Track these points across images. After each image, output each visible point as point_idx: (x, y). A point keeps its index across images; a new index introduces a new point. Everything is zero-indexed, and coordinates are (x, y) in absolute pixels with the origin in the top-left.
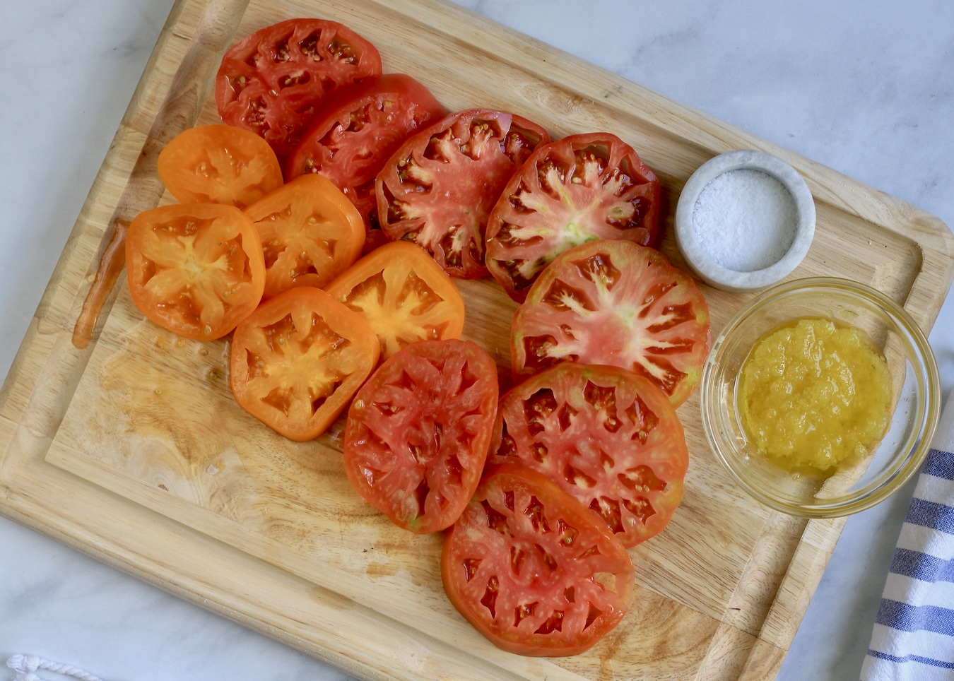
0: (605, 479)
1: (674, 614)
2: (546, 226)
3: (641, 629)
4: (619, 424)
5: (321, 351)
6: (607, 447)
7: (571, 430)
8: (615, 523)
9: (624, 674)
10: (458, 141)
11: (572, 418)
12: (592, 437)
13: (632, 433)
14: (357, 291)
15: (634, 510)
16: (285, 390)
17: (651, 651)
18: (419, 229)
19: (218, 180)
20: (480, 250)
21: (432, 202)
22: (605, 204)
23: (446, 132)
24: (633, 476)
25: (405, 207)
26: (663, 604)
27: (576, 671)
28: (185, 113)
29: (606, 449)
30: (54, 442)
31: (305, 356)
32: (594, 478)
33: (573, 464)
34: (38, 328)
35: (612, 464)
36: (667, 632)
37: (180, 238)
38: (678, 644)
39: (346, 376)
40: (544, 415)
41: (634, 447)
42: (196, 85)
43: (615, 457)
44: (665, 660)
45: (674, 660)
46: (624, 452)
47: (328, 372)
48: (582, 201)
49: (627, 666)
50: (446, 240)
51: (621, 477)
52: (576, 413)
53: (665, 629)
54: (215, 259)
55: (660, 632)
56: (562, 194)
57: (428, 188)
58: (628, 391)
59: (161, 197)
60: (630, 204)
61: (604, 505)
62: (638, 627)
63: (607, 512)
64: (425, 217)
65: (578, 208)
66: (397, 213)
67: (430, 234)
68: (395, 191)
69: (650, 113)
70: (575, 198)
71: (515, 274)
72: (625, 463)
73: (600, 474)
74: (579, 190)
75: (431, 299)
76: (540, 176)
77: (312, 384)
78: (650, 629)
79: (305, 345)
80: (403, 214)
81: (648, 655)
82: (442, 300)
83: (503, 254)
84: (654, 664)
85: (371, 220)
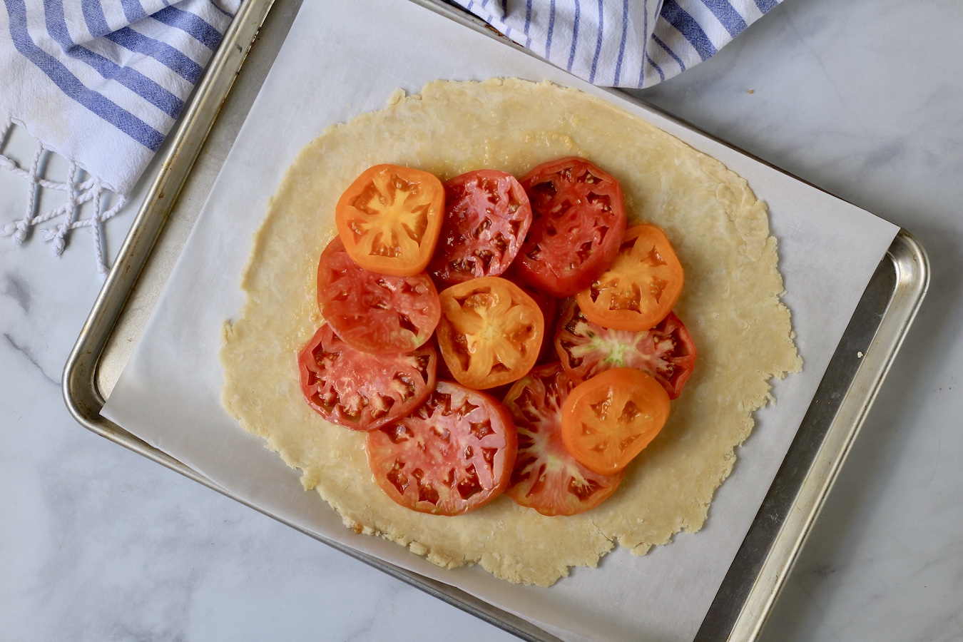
0: (424, 433)
4: (414, 474)
6: (423, 457)
7: (448, 469)
11: (447, 478)
12: (433, 465)
13: (405, 468)
25: (415, 365)
32: (431, 434)
33: (446, 444)
35: (419, 445)
40: (466, 480)
41: (403, 457)
43: (416, 450)
46: (410, 453)
51: (412, 435)
52: (444, 482)
57: (396, 377)
58: (410, 497)
66: (422, 362)
68: (419, 377)
72: (410, 445)
73: (427, 437)
80: (418, 361)
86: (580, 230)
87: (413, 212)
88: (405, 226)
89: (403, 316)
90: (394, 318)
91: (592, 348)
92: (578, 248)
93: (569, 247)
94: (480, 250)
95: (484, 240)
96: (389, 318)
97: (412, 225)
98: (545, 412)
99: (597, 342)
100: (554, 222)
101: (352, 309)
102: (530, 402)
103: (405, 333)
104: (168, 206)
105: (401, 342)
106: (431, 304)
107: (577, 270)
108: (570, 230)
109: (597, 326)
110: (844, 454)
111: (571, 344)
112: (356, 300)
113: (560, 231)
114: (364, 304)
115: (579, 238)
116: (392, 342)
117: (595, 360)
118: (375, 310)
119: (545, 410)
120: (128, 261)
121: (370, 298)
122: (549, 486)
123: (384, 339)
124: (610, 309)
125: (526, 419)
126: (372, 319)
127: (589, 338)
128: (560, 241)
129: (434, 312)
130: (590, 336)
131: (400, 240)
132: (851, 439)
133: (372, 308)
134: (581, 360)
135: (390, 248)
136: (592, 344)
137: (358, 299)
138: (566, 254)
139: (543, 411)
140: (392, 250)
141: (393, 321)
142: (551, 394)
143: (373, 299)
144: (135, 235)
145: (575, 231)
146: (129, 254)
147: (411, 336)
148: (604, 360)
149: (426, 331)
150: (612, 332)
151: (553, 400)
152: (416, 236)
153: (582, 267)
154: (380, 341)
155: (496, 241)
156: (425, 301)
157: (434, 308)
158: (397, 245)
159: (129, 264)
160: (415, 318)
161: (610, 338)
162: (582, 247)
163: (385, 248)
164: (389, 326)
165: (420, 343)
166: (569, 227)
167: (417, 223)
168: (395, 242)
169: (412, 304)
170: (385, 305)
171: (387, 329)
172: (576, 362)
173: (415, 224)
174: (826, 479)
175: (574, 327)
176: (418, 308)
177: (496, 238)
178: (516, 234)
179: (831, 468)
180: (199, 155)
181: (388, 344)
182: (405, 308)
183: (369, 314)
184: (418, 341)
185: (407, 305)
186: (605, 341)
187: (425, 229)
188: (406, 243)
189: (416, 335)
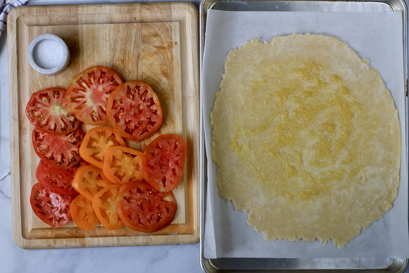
0: (137, 103)
1: (145, 36)
2: (58, 119)
3: (153, 43)
5: (119, 162)
6: (128, 108)
7: (130, 119)
8: (146, 93)
9: (167, 42)
10: (46, 153)
11: (127, 121)
12: (128, 113)
14: (99, 160)
15: (139, 90)
16: (134, 167)
17: (157, 38)
18: (75, 152)
19: (87, 212)
20: (73, 133)
21: (66, 152)
22: (45, 106)
23: (45, 157)
24: (131, 97)
25: (70, 158)
26: (144, 41)
27: (172, 55)
28: (74, 231)
29: (129, 107)
30: (179, 223)
31: (122, 165)
32: (138, 105)
33: (138, 113)
34: (151, 242)
35: (131, 104)
36: (150, 36)
37: (108, 215)
38: (152, 32)
39: (123, 152)
40: (131, 128)
42: (66, 232)
43: (129, 104)
44: (158, 33)
45: (157, 31)
47: (124, 157)
48: (47, 112)
49: (164, 42)
50: (74, 143)
51: (133, 99)
52: (125, 121)
53: (150, 37)
54: (108, 202)
55: (151, 38)
56: (47, 118)
57: (62, 155)
59: (100, 227)
60: (42, 99)
61: (143, 99)
62: (153, 44)
63: (144, 97)
64: (71, 152)
65: (49, 112)
66: (73, 160)
67: (75, 149)
68: (67, 163)
69: (15, 106)
70: (47, 114)
71: (75, 121)
73: (136, 105)
74: (44, 114)
75: (92, 140)
76: (45, 126)
77: (129, 160)
78: (152, 41)
79: (120, 167)
80: (72, 158)
81: (159, 38)
82: (90, 137)
83: (70, 127)
84: (161, 35)
85: (78, 165)
89: (165, 177)
96: (161, 174)
98: (96, 83)
101: (153, 162)
102: (93, 77)
103: (161, 183)
105: (157, 185)
114: (158, 163)
118: (159, 168)
119: (97, 82)
122: (84, 109)
123: (153, 179)
125: (88, 82)
126: (156, 170)
137: (158, 160)
139: (96, 82)
141: (161, 177)
142: (102, 79)
143: (162, 164)
149: (167, 189)
151: (101, 80)
156: (175, 180)
160: (168, 182)
169: (171, 177)
170: (163, 169)
181: (153, 182)
184: (163, 190)
185: (169, 175)
189: (164, 187)
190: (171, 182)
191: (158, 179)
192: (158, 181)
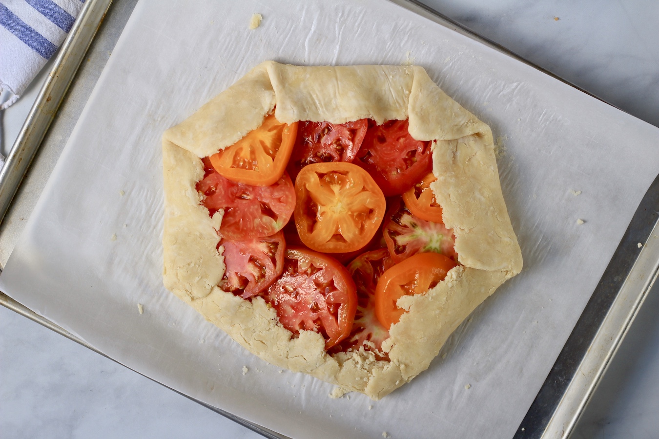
86: (406, 140)
87: (270, 130)
88: (262, 143)
89: (264, 204)
90: (256, 207)
91: (415, 237)
92: (404, 155)
93: (396, 154)
94: (321, 152)
95: (325, 144)
96: (252, 207)
97: (268, 143)
99: (419, 232)
100: (384, 131)
101: (220, 202)
103: (266, 219)
104: (55, 106)
105: (263, 227)
106: (287, 193)
107: (403, 175)
108: (398, 139)
109: (419, 219)
110: (624, 332)
111: (397, 233)
112: (223, 193)
113: (389, 140)
114: (230, 196)
115: (405, 147)
116: (256, 229)
117: (416, 247)
118: (240, 201)
120: (20, 155)
121: (234, 190)
123: (249, 226)
124: (431, 206)
126: (237, 209)
127: (412, 229)
128: (389, 148)
129: (290, 200)
130: (413, 226)
131: (257, 155)
132: (630, 319)
133: (237, 199)
134: (404, 247)
135: (249, 162)
136: (415, 233)
137: (225, 192)
138: (394, 160)
140: (250, 164)
141: (256, 209)
143: (238, 189)
144: (26, 133)
145: (402, 140)
146: (21, 150)
147: (271, 222)
148: (424, 247)
149: (284, 217)
150: (432, 225)
152: (271, 152)
153: (407, 172)
154: (245, 229)
155: (335, 146)
156: (283, 191)
157: (290, 197)
158: (254, 159)
159: (20, 157)
160: (274, 206)
161: (430, 229)
162: (407, 154)
163: (244, 162)
164: (252, 214)
165: (279, 227)
166: (398, 137)
167: (272, 141)
168: (253, 157)
169: (272, 194)
170: (248, 195)
171: (251, 217)
172: (401, 248)
173: (270, 141)
174: (608, 352)
175: (400, 218)
176: (277, 197)
177: (336, 143)
178: (353, 140)
179: (612, 343)
180: (82, 63)
181: (252, 231)
182: (265, 197)
183: (235, 205)
184: (278, 225)
185: (267, 194)
186: (425, 231)
187: (279, 146)
188: (262, 158)
189: (276, 220)
190: (279, 200)
191: (255, 218)
192: (257, 221)
